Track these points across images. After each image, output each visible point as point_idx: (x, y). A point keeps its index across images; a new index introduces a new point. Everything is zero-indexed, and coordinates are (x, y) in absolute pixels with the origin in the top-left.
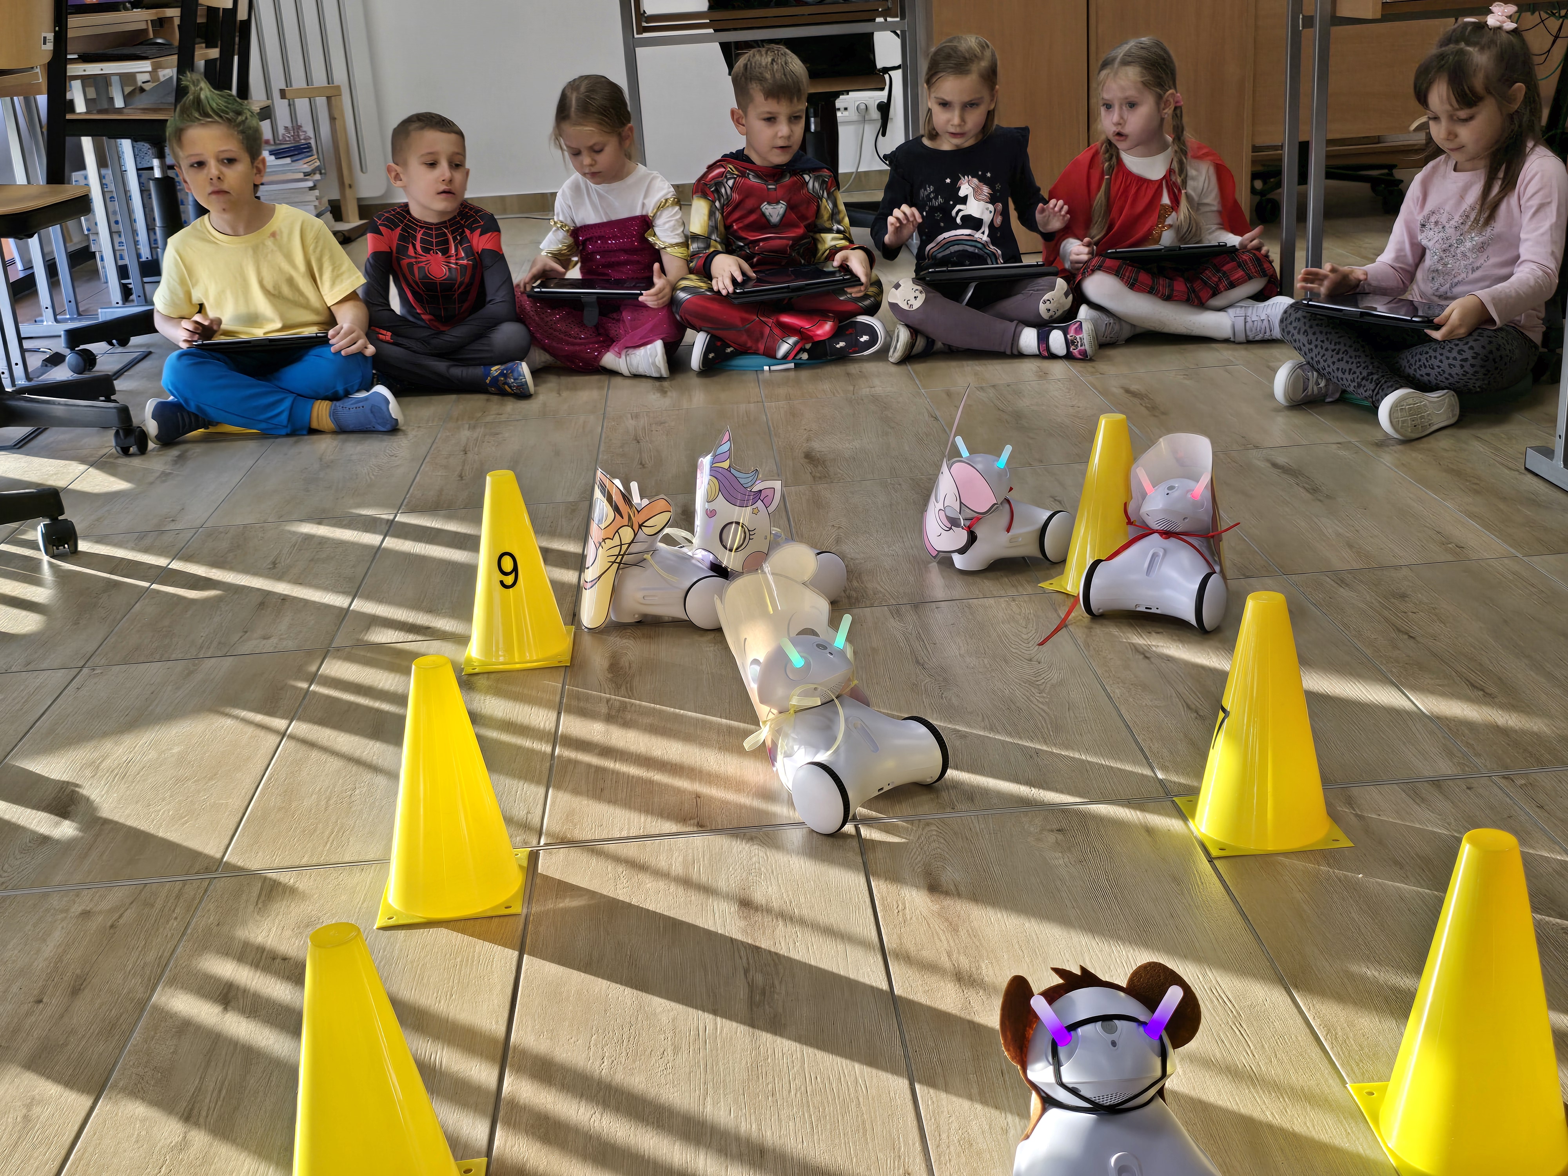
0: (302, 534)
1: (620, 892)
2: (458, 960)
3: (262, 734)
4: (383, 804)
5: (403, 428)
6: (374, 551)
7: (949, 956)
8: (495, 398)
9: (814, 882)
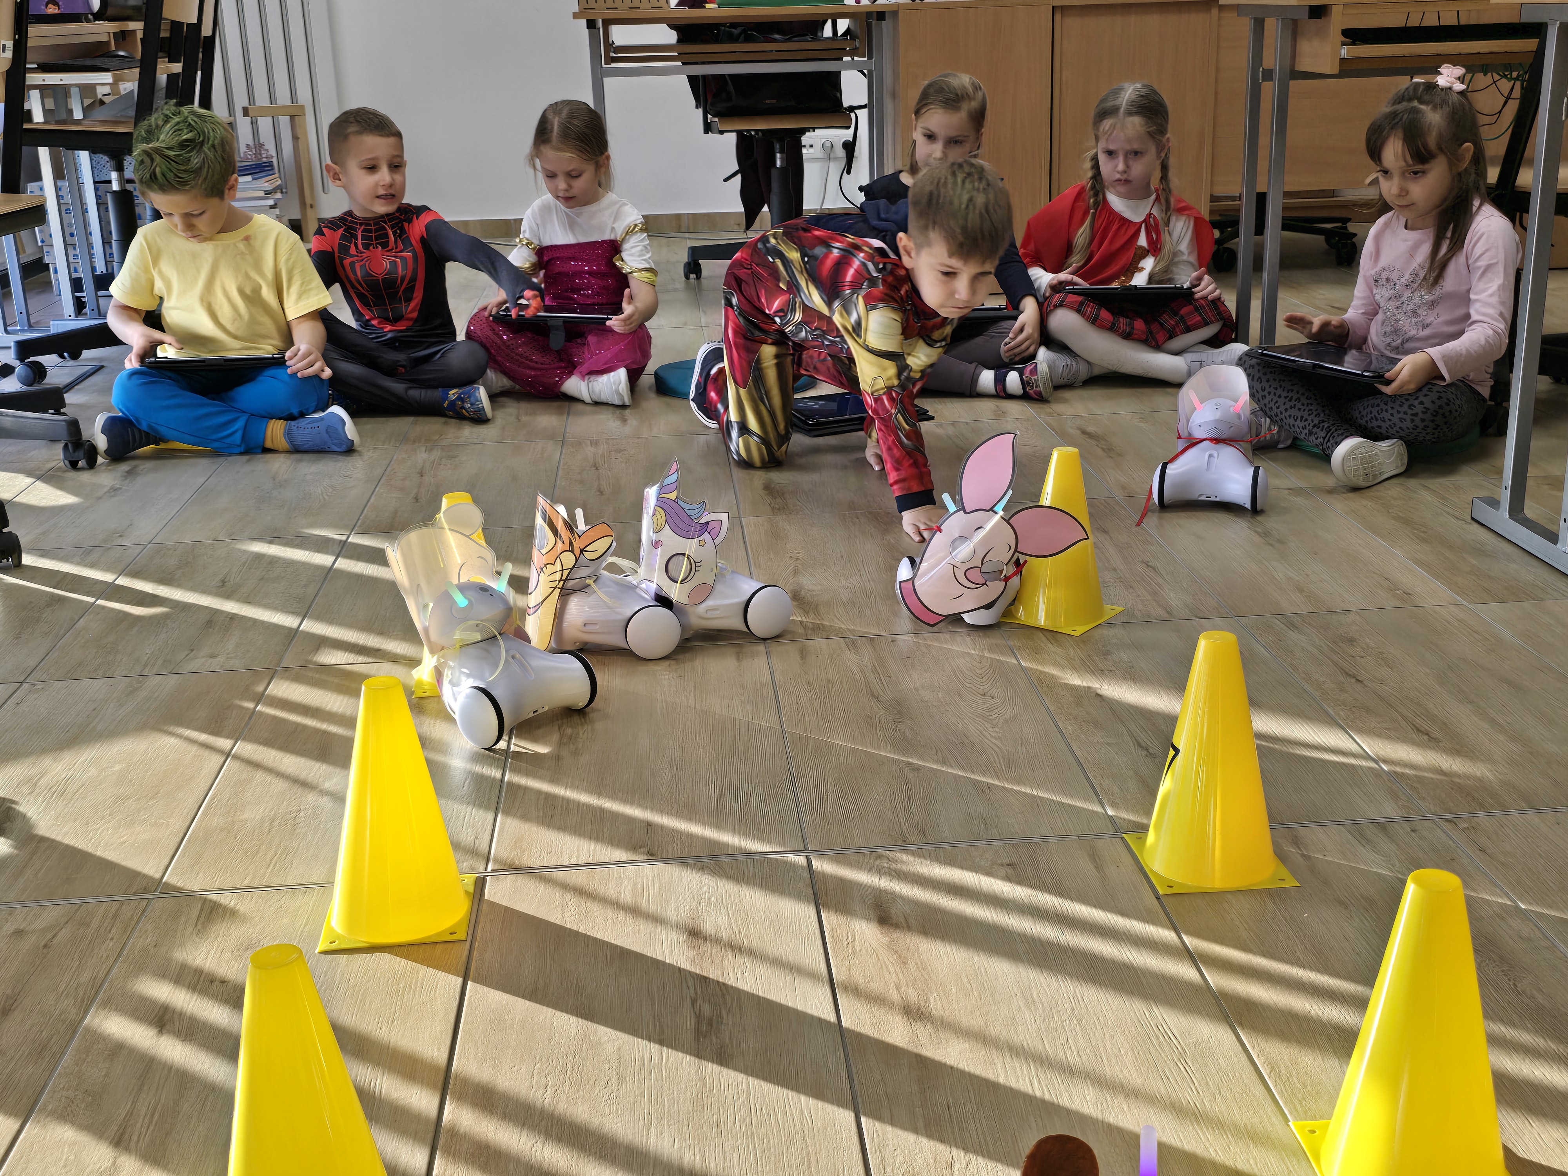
0: (252, 553)
1: (567, 920)
2: (401, 986)
3: (206, 753)
4: (328, 827)
6: (326, 572)
7: (897, 989)
9: (764, 912)
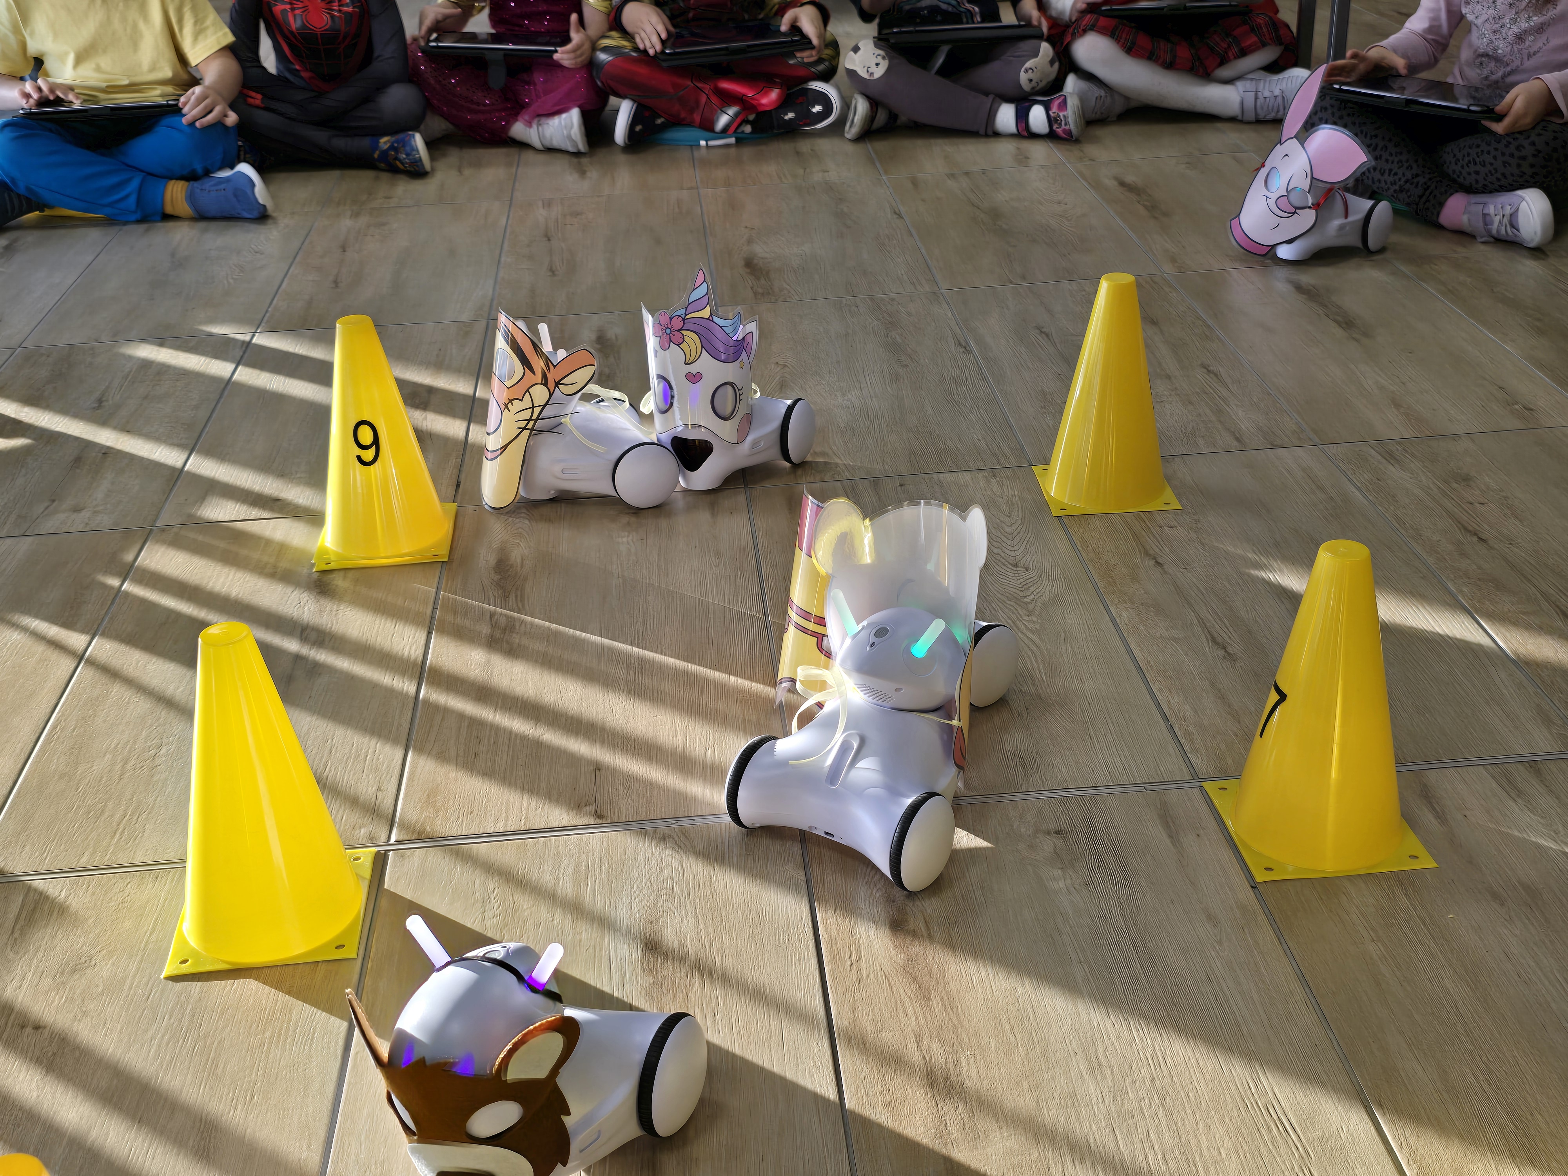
0: (139, 359)
2: (268, 1034)
3: (54, 655)
5: (274, 215)
6: (223, 386)
8: (385, 176)
